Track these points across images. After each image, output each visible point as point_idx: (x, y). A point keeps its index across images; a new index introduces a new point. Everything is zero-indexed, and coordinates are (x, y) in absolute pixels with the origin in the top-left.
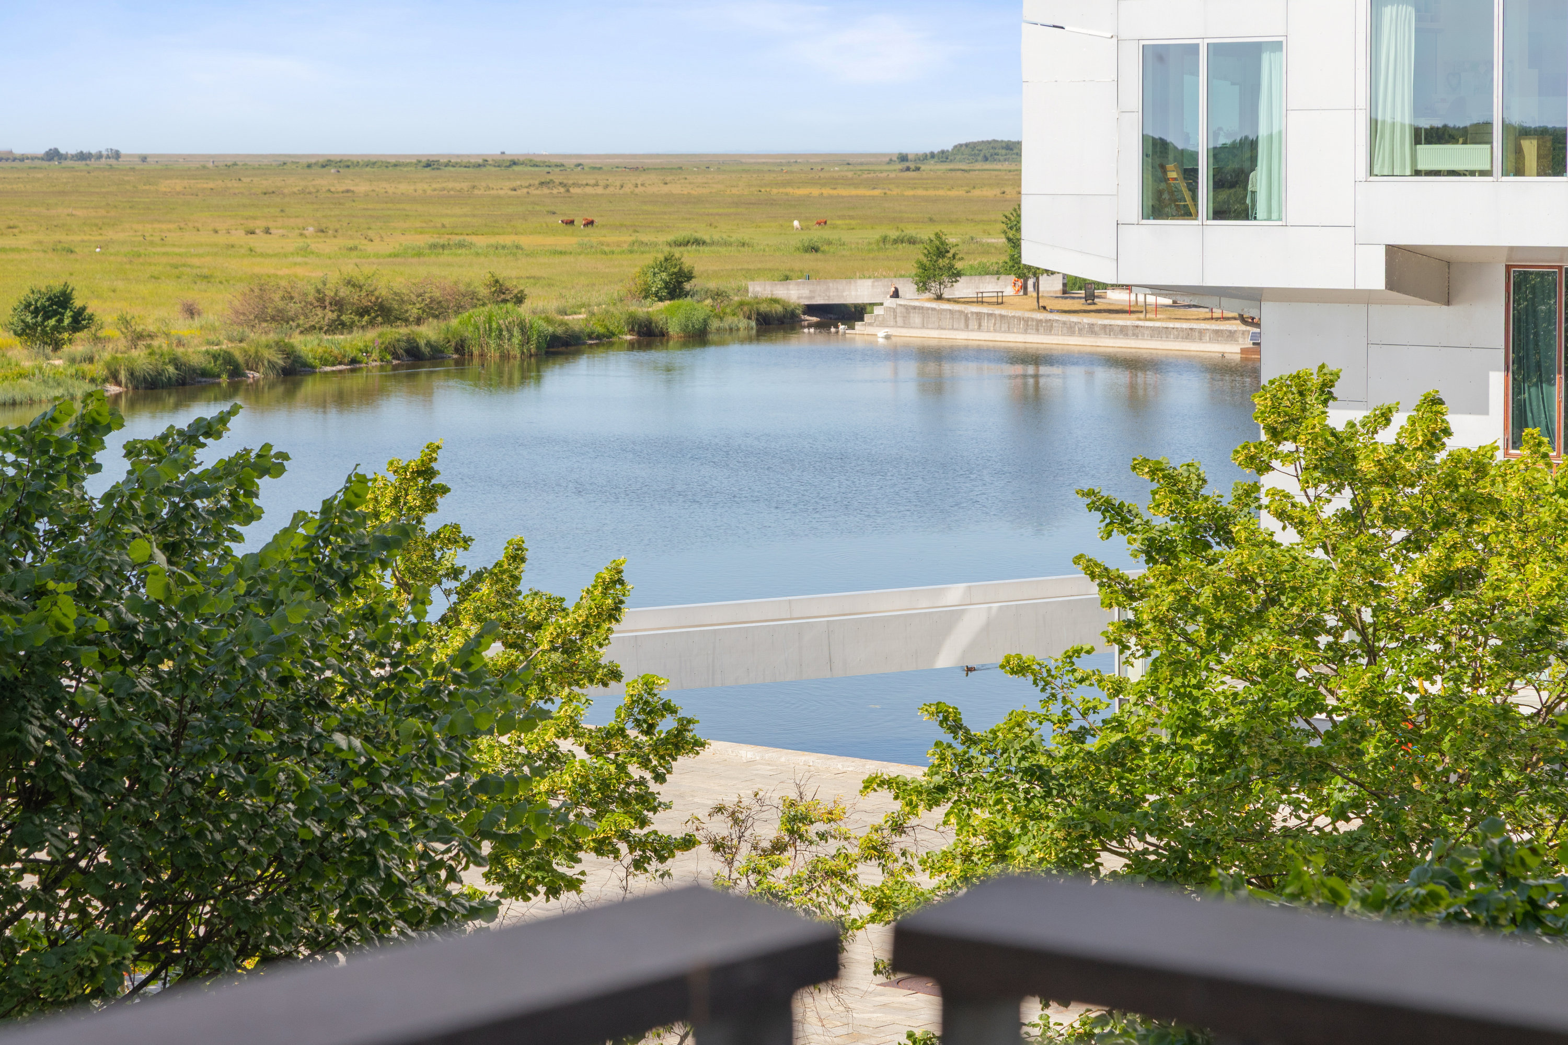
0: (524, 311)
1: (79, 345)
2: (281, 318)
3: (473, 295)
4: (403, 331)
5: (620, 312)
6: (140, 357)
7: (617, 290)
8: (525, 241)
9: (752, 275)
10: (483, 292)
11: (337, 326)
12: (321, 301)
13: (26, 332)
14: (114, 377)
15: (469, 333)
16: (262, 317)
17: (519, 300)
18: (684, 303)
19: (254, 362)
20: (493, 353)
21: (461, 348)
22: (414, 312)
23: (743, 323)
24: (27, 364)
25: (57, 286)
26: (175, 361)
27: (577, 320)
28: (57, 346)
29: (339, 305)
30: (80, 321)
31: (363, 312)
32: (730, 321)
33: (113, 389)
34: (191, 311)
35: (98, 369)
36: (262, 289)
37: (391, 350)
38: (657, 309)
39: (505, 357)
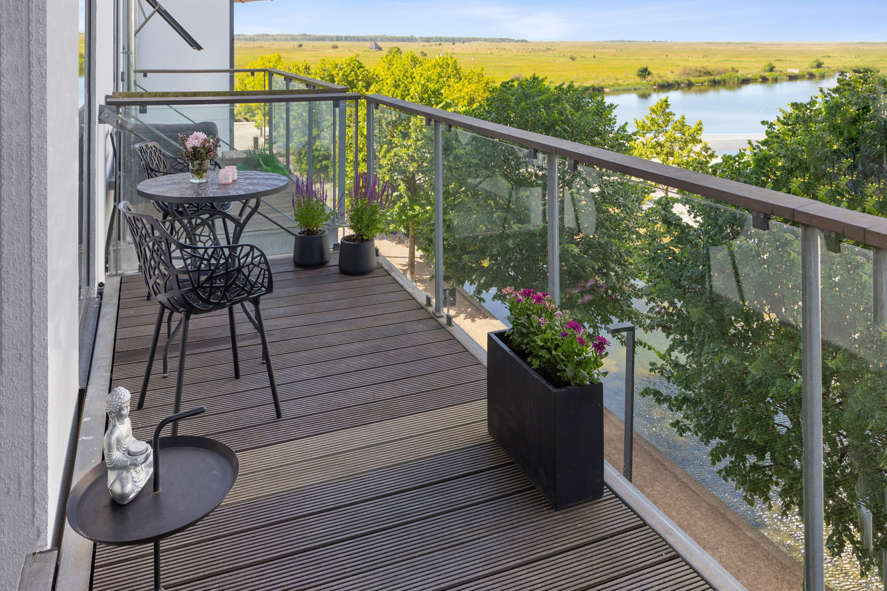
0: (738, 74)
1: (649, 78)
2: (689, 74)
3: (728, 70)
4: (712, 77)
5: (759, 75)
6: (660, 81)
7: (759, 70)
8: (744, 59)
9: (790, 67)
10: (730, 70)
11: (700, 76)
12: (696, 71)
13: (639, 75)
14: (655, 85)
15: (726, 78)
16: (685, 74)
17: (737, 72)
18: (773, 73)
19: (682, 83)
20: (731, 83)
21: (724, 81)
22: (715, 73)
23: (785, 77)
24: (639, 82)
25: (645, 66)
26: (667, 82)
27: (749, 76)
28: (645, 78)
29: (700, 72)
30: (649, 74)
31: (705, 73)
32: (783, 77)
33: (655, 87)
34: (672, 72)
35: (652, 83)
36: (685, 68)
37: (710, 81)
38: (767, 74)
39: (734, 83)
